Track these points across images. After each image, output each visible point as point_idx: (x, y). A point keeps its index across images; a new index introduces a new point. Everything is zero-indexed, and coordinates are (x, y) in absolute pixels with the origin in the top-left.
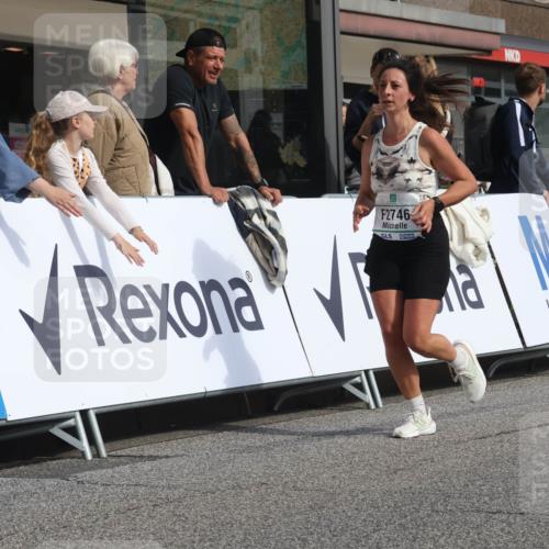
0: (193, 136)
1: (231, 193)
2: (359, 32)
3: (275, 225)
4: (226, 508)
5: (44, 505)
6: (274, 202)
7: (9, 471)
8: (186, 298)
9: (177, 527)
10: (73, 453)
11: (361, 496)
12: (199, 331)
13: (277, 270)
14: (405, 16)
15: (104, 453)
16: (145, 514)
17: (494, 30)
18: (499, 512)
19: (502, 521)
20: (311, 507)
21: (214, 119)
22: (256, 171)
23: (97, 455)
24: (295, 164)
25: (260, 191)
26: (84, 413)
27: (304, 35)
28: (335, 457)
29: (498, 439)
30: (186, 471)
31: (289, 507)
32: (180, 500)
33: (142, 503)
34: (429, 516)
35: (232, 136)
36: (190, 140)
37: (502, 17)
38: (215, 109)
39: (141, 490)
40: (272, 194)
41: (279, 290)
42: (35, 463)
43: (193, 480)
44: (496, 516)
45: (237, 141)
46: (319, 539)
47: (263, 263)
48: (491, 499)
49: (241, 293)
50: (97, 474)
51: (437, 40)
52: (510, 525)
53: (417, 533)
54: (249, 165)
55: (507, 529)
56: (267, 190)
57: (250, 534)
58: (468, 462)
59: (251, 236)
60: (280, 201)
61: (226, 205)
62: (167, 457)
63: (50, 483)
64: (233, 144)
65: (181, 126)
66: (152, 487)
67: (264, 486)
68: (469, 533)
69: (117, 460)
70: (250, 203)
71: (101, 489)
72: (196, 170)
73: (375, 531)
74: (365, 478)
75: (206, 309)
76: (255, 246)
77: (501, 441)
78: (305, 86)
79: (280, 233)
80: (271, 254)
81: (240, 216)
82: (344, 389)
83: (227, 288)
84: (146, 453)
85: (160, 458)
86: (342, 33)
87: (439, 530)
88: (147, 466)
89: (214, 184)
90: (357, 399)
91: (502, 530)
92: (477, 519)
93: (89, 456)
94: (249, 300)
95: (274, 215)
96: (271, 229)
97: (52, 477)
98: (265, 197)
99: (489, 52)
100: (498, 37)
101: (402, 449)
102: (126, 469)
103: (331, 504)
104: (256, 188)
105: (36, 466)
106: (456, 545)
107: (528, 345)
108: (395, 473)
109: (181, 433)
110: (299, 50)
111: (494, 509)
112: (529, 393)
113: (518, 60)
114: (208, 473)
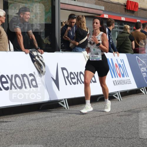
0: (20, 35)
1: (30, 51)
2: (66, 9)
4: (26, 136)
6: (42, 53)
11: (62, 132)
13: (42, 71)
14: (78, 5)
16: (4, 137)
17: (101, 9)
18: (98, 137)
19: (99, 139)
20: (48, 135)
22: (37, 45)
24: (47, 43)
25: (38, 50)
27: (51, 9)
28: (56, 122)
30: (15, 125)
31: (43, 135)
32: (13, 133)
33: (3, 134)
34: (80, 138)
35: (31, 36)
36: (19, 36)
37: (103, 6)
39: (3, 131)
40: (41, 51)
43: (17, 128)
44: (98, 138)
45: (32, 37)
46: (50, 144)
47: (39, 69)
48: (97, 133)
51: (86, 12)
52: (101, 140)
53: (77, 142)
54: (35, 44)
55: (100, 141)
56: (40, 50)
57: (32, 143)
58: (91, 123)
59: (35, 62)
60: (43, 53)
61: (28, 54)
62: (10, 122)
64: (31, 38)
65: (17, 33)
66: (6, 130)
67: (36, 130)
68: (90, 142)
70: (35, 53)
72: (21, 44)
73: (65, 142)
74: (64, 127)
76: (36, 65)
77: (100, 118)
78: (51, 23)
79: (43, 61)
80: (41, 67)
81: (32, 57)
82: (59, 104)
84: (5, 121)
85: (8, 122)
86: (61, 9)
87: (82, 142)
88: (5, 124)
89: (25, 48)
90: (62, 107)
91: (99, 142)
92: (93, 139)
95: (42, 57)
96: (41, 60)
98: (39, 52)
99: (100, 15)
100: (102, 11)
101: (74, 120)
103: (54, 135)
104: (37, 50)
106: (87, 145)
108: (72, 126)
109: (14, 115)
110: (49, 13)
111: (97, 136)
113: (107, 17)
114: (21, 126)
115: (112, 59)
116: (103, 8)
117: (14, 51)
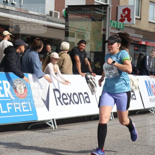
0: (79, 62)
3: (94, 81)
4: (83, 141)
5: (45, 139)
6: (94, 76)
7: (37, 131)
8: (75, 96)
9: (73, 145)
10: (50, 128)
12: (77, 103)
13: (94, 91)
15: (57, 128)
16: (67, 142)
17: (140, 37)
18: (139, 145)
19: (140, 147)
21: (83, 58)
22: (91, 70)
23: (55, 128)
24: (98, 67)
26: (53, 120)
29: (138, 128)
30: (74, 133)
32: (73, 139)
33: (66, 139)
36: (78, 63)
37: (142, 35)
38: (83, 56)
39: (65, 137)
41: (94, 95)
42: (42, 129)
43: (76, 135)
45: (87, 63)
47: (91, 89)
49: (86, 95)
50: (56, 132)
52: (142, 148)
56: (93, 74)
59: (89, 84)
62: (70, 129)
63: (46, 134)
64: (86, 64)
65: (76, 60)
66: (67, 136)
67: (90, 137)
69: (60, 130)
70: (89, 76)
71: (57, 136)
72: (79, 69)
74: (111, 136)
75: (79, 99)
76: (90, 85)
78: (101, 51)
80: (93, 87)
81: (87, 79)
83: (83, 94)
84: (65, 128)
85: (68, 129)
88: (66, 131)
93: (54, 128)
94: (88, 97)
95: (94, 79)
96: (93, 82)
97: (47, 133)
98: (92, 75)
99: (139, 42)
100: (141, 39)
101: (119, 130)
102: (62, 132)
105: (43, 130)
107: (145, 108)
108: (118, 135)
109: (72, 124)
110: (100, 44)
111: (138, 144)
112: (145, 118)
113: (145, 44)
114: (79, 133)
115: (149, 81)
116: (141, 37)
117: (73, 74)
